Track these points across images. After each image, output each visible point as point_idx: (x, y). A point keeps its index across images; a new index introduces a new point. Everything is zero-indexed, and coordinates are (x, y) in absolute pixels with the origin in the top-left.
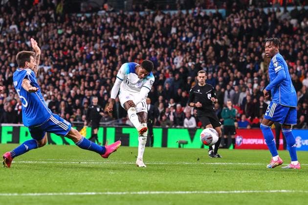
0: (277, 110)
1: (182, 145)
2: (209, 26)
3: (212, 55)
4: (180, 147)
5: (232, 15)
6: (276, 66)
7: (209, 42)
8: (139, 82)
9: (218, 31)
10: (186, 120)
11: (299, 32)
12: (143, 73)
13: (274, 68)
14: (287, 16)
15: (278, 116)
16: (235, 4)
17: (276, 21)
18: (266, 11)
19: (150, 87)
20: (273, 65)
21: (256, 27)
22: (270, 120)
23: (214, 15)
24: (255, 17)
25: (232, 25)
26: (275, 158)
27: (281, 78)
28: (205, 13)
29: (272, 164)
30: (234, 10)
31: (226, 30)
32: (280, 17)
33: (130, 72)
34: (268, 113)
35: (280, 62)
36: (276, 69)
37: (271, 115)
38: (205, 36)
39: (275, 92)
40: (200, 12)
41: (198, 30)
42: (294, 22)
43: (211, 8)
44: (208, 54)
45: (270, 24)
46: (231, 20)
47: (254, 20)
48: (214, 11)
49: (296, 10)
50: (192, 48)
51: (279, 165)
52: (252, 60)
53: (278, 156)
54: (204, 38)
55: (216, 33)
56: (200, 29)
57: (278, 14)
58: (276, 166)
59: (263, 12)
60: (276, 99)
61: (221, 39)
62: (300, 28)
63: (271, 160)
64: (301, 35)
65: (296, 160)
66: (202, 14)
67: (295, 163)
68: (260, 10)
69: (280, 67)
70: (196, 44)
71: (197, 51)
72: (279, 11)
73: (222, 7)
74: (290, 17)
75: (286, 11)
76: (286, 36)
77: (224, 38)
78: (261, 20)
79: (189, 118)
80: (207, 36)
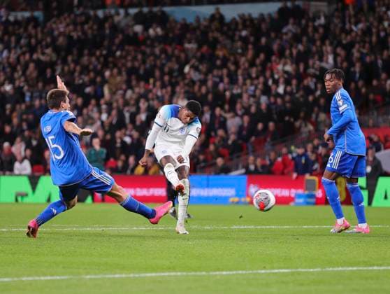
0: (342, 160)
1: (19, 199)
2: (25, 35)
3: (35, 74)
4: (17, 200)
5: (54, 20)
6: (341, 104)
7: (27, 56)
8: (182, 128)
9: (38, 42)
10: (17, 165)
11: (149, 42)
12: (188, 116)
13: (337, 108)
14: (129, 20)
15: (344, 167)
16: (54, 4)
17: (115, 28)
18: (100, 13)
19: (197, 135)
20: (336, 103)
21: (90, 36)
22: (334, 172)
23: (29, 20)
24: (86, 22)
25: (56, 33)
26: (340, 221)
27: (347, 120)
28: (16, 17)
29: (337, 229)
30: (55, 13)
31: (49, 40)
32: (119, 22)
33: (172, 116)
34: (331, 164)
35: (345, 99)
36: (340, 109)
37: (335, 166)
38: (21, 48)
39: (338, 137)
40: (8, 15)
41: (9, 41)
42: (138, 28)
43: (23, 10)
44: (28, 73)
45: (107, 31)
46: (54, 26)
47: (86, 27)
48: (27, 14)
49: (140, 13)
50: (6, 65)
51: (345, 229)
52: (92, 82)
53: (343, 218)
54: (19, 51)
55: (36, 45)
56: (13, 39)
57: (117, 19)
58: (342, 230)
59: (96, 16)
60: (341, 146)
61: (43, 53)
62: (148, 37)
63: (336, 224)
64: (152, 46)
65: (365, 222)
66: (11, 18)
67: (364, 226)
68: (92, 13)
69: (346, 106)
70: (11, 60)
71: (14, 69)
72: (118, 14)
73: (38, 9)
74: (133, 23)
75: (127, 14)
76: (131, 48)
77: (48, 51)
78: (95, 27)
79: (21, 161)
80: (24, 49)
